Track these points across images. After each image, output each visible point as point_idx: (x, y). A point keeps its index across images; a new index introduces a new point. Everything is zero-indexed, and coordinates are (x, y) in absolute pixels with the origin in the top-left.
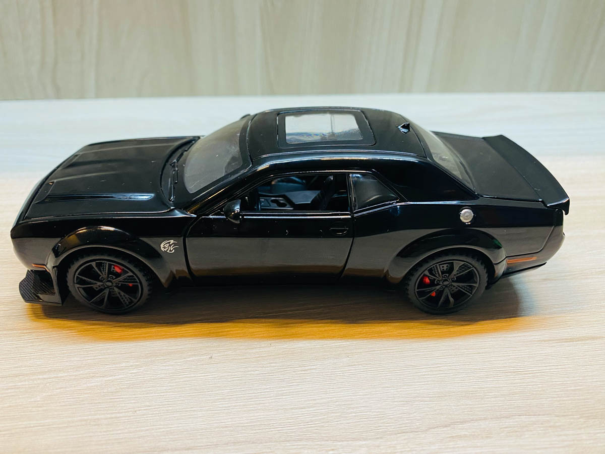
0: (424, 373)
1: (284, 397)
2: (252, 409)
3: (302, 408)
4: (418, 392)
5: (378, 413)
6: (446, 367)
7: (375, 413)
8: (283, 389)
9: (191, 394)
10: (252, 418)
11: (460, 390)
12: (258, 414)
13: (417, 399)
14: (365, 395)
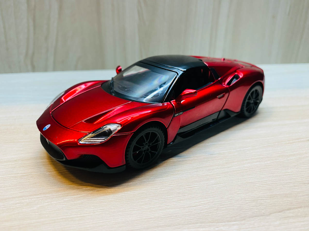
0: (258, 186)
1: (182, 201)
2: (165, 208)
3: (194, 207)
4: (258, 195)
5: (239, 207)
6: (270, 182)
7: (237, 207)
8: (181, 197)
9: (127, 202)
10: (165, 213)
11: (282, 193)
12: (169, 211)
13: (259, 199)
14: (228, 198)
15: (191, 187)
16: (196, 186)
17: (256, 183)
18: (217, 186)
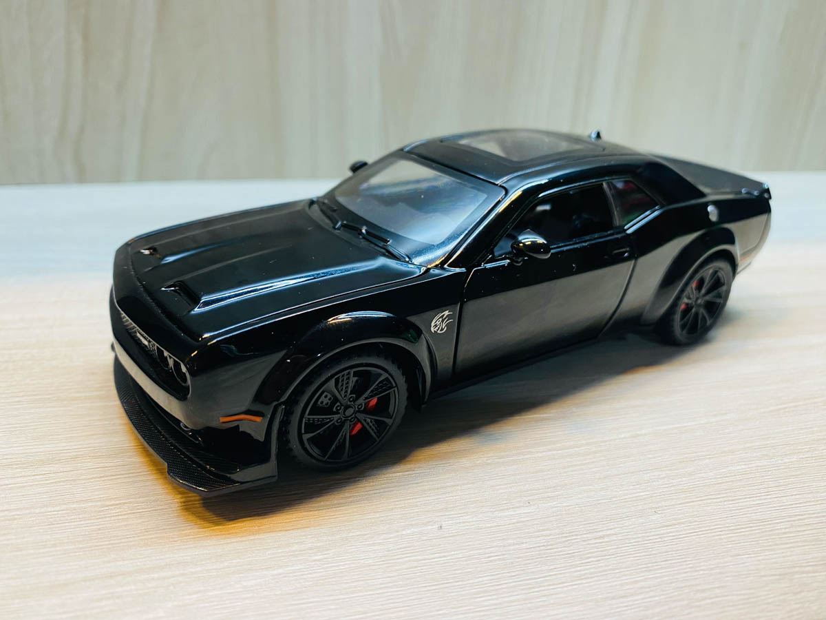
0: (784, 531)
1: (584, 581)
2: (541, 603)
3: (622, 597)
4: (791, 559)
5: (745, 597)
6: (811, 520)
7: (741, 597)
8: (578, 569)
9: (428, 588)
12: (554, 612)
13: (795, 570)
14: (712, 569)
15: (600, 538)
16: (612, 532)
17: (778, 523)
18: (671, 532)
